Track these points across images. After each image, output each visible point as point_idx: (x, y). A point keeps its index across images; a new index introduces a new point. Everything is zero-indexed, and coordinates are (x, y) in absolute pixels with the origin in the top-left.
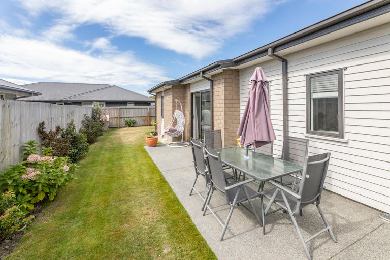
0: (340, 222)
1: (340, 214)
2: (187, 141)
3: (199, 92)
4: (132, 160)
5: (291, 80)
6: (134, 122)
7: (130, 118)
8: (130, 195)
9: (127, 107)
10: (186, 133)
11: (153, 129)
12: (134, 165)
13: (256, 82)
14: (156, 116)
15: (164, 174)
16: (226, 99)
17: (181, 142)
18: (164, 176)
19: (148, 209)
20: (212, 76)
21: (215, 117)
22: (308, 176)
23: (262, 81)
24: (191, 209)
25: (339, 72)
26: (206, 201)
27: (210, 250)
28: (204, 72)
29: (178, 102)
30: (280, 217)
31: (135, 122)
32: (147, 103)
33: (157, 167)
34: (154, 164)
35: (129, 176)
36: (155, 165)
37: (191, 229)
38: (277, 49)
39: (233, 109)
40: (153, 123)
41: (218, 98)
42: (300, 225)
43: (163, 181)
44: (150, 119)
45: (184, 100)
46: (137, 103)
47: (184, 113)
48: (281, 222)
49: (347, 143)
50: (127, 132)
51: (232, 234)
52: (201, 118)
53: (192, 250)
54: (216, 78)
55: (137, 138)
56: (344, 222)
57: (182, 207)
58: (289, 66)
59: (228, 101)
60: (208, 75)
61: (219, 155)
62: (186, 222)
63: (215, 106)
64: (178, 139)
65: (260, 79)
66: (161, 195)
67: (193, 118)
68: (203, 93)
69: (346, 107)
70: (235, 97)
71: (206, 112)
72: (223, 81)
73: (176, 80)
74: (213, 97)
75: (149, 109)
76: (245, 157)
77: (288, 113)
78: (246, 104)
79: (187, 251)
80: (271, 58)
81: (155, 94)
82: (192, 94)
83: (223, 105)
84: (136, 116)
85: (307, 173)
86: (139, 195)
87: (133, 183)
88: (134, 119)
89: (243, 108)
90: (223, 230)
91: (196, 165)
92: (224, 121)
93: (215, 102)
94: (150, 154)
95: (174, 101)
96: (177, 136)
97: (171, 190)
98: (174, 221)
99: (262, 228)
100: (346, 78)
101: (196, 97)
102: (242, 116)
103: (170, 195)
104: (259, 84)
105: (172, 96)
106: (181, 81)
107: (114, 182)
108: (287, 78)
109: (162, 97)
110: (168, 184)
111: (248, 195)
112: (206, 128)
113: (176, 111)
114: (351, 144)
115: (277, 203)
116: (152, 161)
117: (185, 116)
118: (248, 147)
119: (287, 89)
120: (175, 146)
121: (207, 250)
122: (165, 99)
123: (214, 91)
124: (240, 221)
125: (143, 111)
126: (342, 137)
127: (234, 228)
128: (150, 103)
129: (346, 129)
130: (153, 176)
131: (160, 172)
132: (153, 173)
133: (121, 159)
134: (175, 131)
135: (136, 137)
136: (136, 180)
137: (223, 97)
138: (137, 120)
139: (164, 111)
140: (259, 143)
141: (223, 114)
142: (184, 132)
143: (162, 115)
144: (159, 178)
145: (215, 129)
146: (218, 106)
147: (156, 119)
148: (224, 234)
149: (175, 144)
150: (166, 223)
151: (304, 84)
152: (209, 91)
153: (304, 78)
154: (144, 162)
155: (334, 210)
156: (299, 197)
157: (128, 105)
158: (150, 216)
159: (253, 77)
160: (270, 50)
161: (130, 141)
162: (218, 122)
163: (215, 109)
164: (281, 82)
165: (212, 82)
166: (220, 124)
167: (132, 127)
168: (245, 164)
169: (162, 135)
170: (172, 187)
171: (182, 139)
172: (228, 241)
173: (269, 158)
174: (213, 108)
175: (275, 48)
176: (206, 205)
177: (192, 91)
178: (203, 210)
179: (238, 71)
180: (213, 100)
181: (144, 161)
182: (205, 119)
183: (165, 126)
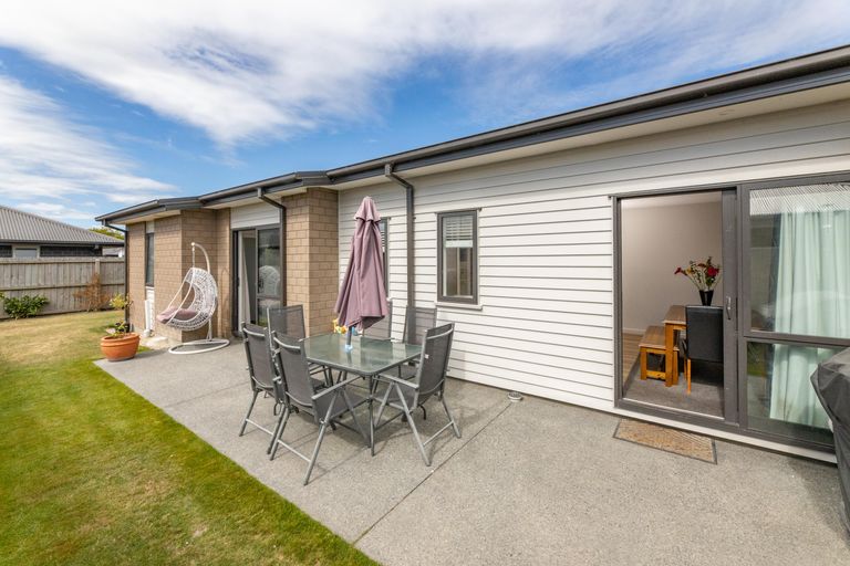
0: (468, 414)
1: (470, 406)
2: (223, 337)
3: (253, 229)
4: (61, 399)
5: (418, 218)
6: (43, 304)
7: (27, 293)
8: (80, 472)
9: (9, 260)
10: (219, 319)
11: (118, 317)
12: (72, 410)
13: (364, 221)
14: (127, 285)
15: (170, 412)
16: (312, 245)
17: (206, 342)
18: (172, 415)
19: (139, 483)
20: (284, 198)
21: (290, 281)
22: (427, 356)
23: (372, 221)
24: (244, 458)
25: (473, 213)
26: (276, 434)
27: (286, 502)
28: (265, 189)
29: (197, 249)
30: (396, 428)
31: (46, 303)
32: (92, 249)
33: (147, 401)
34: (135, 395)
35: (65, 434)
36: (141, 398)
37: (249, 486)
38: (399, 168)
39: (325, 265)
40: (117, 301)
41: (296, 242)
42: (420, 431)
43: (170, 425)
44: (100, 292)
45: (213, 244)
46: (49, 248)
47: (214, 274)
48: (397, 434)
49: (480, 310)
50: (17, 332)
51: (324, 470)
52: (256, 284)
53: (252, 514)
54: (292, 204)
55: (62, 345)
56: (473, 413)
57: (225, 459)
58: (415, 195)
59: (316, 250)
60: (274, 195)
61: (302, 344)
62: (235, 479)
63: (289, 258)
64: (198, 333)
65: (370, 217)
66: (172, 451)
67: (238, 285)
68: (261, 230)
69: (481, 262)
70: (330, 242)
71: (270, 271)
72: (306, 210)
73: (192, 198)
74: (285, 239)
75: (97, 266)
76: (346, 346)
77: (414, 270)
78: (349, 255)
79: (243, 518)
80: (389, 180)
81: (123, 227)
82: (235, 233)
83: (306, 258)
84: (49, 284)
85: (426, 352)
86: (109, 465)
87: (83, 447)
88: (41, 294)
89: (344, 263)
90: (308, 468)
91: (252, 374)
92: (308, 288)
93: (290, 250)
94: (121, 379)
95: (185, 246)
96: (198, 326)
97: (192, 437)
98: (208, 486)
99: (370, 450)
100: (481, 222)
101: (245, 240)
102: (342, 277)
103: (194, 446)
104: (368, 224)
105: (180, 235)
106: (207, 201)
107: (14, 456)
108: (413, 214)
109: (148, 237)
110: (184, 428)
111: (349, 403)
112: (268, 304)
113: (194, 269)
114: (486, 311)
115: (391, 404)
116: (129, 391)
117: (216, 280)
118: (350, 328)
119: (413, 232)
120: (191, 351)
121: (281, 504)
122: (157, 241)
123: (288, 229)
124: (336, 450)
125: (78, 271)
126: (476, 302)
127: (326, 462)
128: (100, 250)
129: (481, 291)
130: (140, 421)
131: (159, 410)
132: (139, 415)
133: (21, 402)
134: (192, 315)
135: (57, 342)
136: (90, 438)
137: (306, 242)
138: (52, 296)
139: (156, 270)
140: (368, 321)
141: (306, 274)
142: (214, 317)
143: (148, 280)
144: (157, 422)
145: (289, 304)
146: (297, 258)
147: (127, 291)
148: (309, 476)
149: (190, 348)
150: (192, 492)
151: (434, 226)
152: (278, 229)
153: (435, 218)
154: (104, 398)
155: (465, 402)
156: (416, 386)
157: (15, 252)
158: (147, 494)
159: (359, 213)
160: (388, 167)
161: (40, 355)
162: (297, 289)
163: (289, 266)
164: (404, 220)
165: (284, 210)
166: (299, 294)
167: (31, 316)
168: (346, 357)
169: (147, 330)
170: (195, 432)
171: (210, 333)
172: (316, 481)
173: (386, 343)
174: (285, 262)
175: (395, 165)
176: (277, 440)
177: (235, 226)
178: (269, 453)
179: (335, 193)
180: (285, 247)
181: (104, 395)
182: (266, 285)
183: (159, 306)
